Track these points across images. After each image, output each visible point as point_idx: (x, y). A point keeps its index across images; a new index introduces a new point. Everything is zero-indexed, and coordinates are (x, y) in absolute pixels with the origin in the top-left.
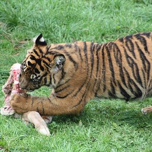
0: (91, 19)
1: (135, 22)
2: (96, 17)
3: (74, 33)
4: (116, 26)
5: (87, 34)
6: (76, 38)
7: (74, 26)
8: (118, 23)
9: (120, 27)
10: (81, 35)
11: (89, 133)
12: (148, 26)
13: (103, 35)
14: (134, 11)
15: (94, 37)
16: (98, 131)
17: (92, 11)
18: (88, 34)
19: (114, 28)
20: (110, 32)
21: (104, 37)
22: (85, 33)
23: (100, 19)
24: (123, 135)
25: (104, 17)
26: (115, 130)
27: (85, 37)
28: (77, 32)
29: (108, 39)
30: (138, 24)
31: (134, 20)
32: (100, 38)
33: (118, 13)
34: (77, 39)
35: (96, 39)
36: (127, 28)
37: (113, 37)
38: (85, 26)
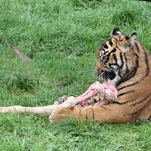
0: (29, 24)
1: (74, 26)
2: (34, 21)
3: (11, 38)
4: (54, 30)
6: (13, 43)
7: (11, 31)
8: (57, 28)
9: (58, 32)
10: (19, 40)
11: (23, 144)
12: (87, 30)
13: (41, 40)
14: (73, 15)
15: (31, 43)
16: (33, 141)
17: (31, 15)
18: (26, 39)
19: (52, 32)
20: (49, 37)
21: (42, 42)
22: (23, 38)
23: (38, 23)
24: (58, 145)
25: (42, 21)
26: (50, 139)
27: (22, 43)
28: (15, 37)
29: (47, 44)
30: (77, 28)
31: (72, 25)
32: (37, 44)
33: (56, 17)
34: (15, 44)
35: (34, 44)
36: (66, 33)
37: (51, 42)
38: (23, 31)
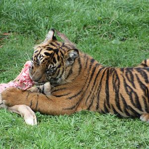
0: (73, 11)
1: (116, 13)
2: (78, 8)
3: (56, 24)
4: (97, 17)
5: (69, 25)
6: (58, 30)
7: (56, 18)
8: (100, 14)
9: (101, 18)
10: (64, 26)
11: (73, 123)
12: (129, 16)
13: (85, 26)
14: (115, 2)
15: (76, 29)
16: (82, 121)
17: (74, 3)
18: (71, 25)
19: (96, 19)
20: (92, 23)
21: (86, 28)
22: (68, 25)
23: (81, 10)
24: (106, 124)
25: (85, 8)
26: (98, 119)
27: (67, 29)
28: (60, 24)
29: (91, 30)
30: (119, 15)
31: (115, 11)
32: (82, 30)
33: (99, 4)
34: (60, 30)
35: (79, 30)
36: (109, 19)
37: (94, 28)
38: (68, 18)
